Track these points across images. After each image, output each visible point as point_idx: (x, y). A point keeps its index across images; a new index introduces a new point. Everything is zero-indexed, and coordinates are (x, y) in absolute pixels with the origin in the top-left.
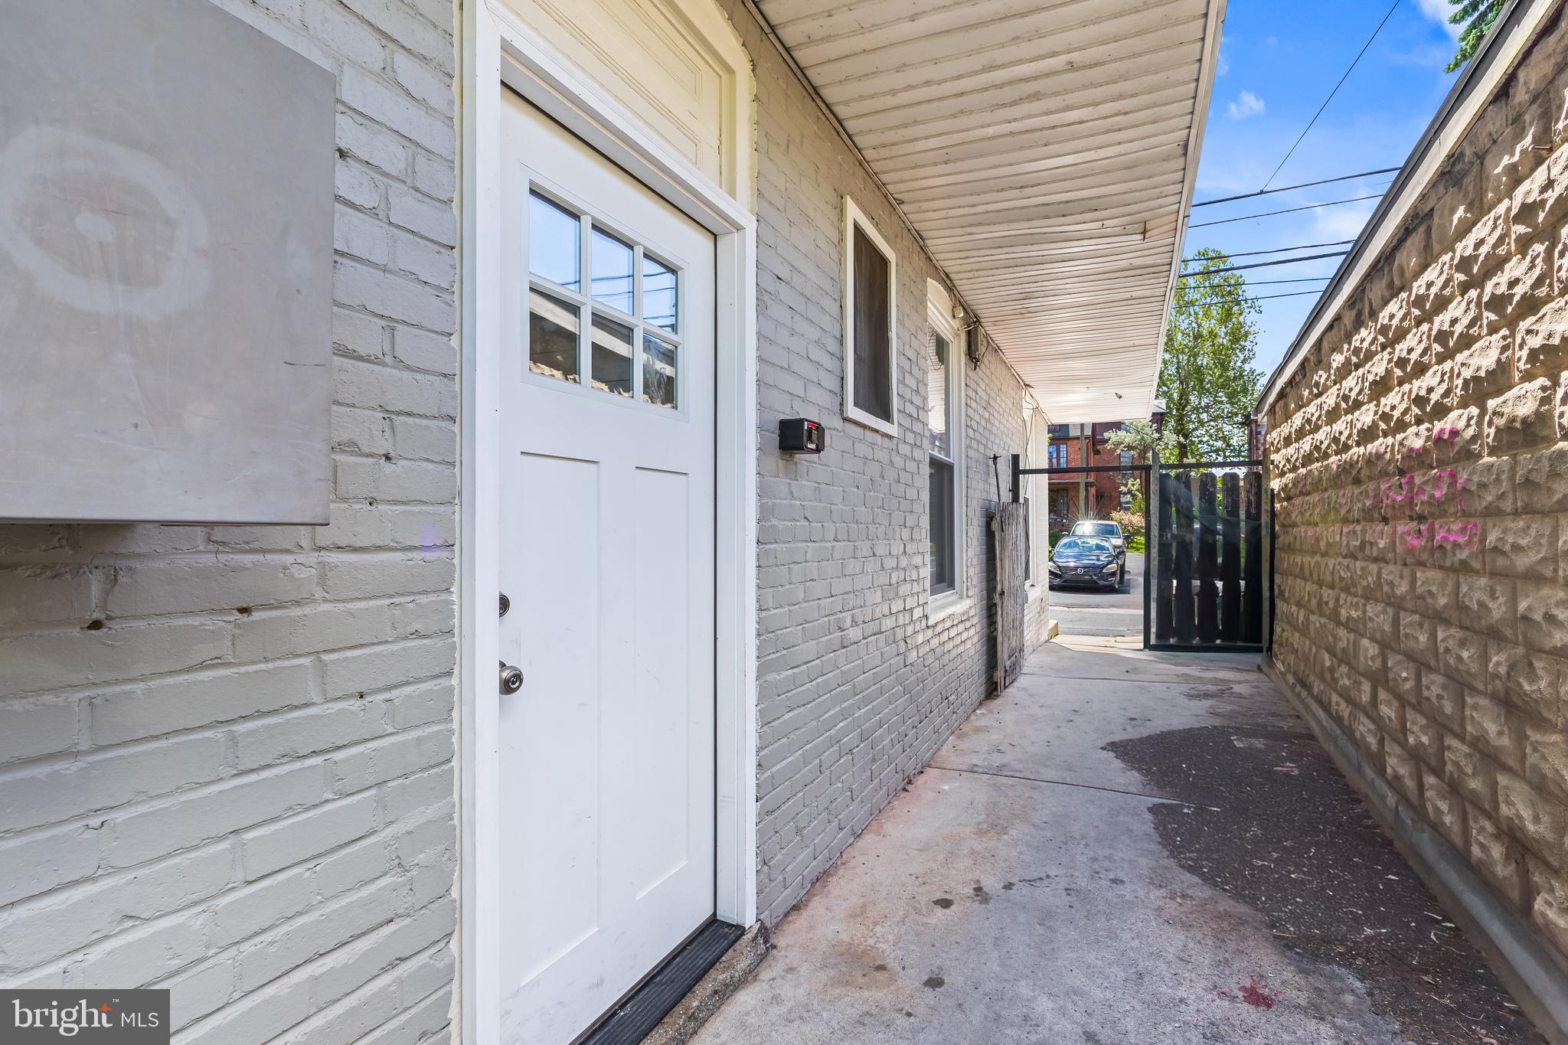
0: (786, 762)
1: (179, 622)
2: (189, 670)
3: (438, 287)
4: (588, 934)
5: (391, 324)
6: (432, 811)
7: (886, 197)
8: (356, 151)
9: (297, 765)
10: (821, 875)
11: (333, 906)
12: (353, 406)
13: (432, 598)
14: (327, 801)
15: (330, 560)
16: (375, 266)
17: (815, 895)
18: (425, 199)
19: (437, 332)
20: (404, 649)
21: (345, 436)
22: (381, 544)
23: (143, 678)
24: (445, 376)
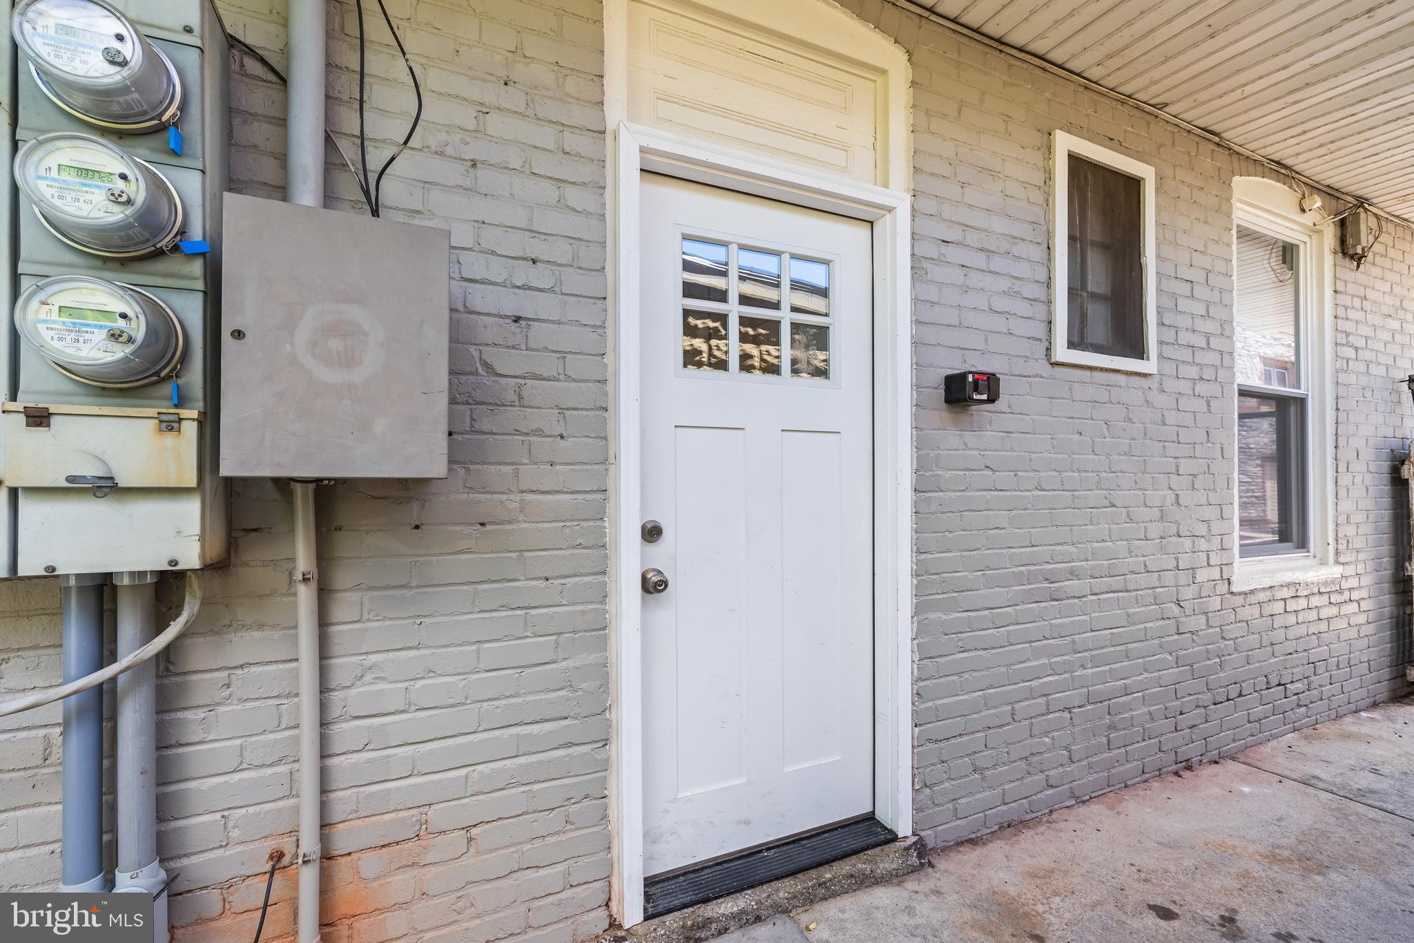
0: (956, 698)
1: (452, 528)
2: (456, 553)
3: (594, 326)
4: (736, 782)
5: (563, 355)
6: (593, 658)
7: (1138, 108)
8: (541, 257)
9: (510, 613)
10: (1014, 823)
11: (531, 698)
12: (540, 408)
13: (591, 523)
14: (527, 637)
15: (528, 498)
16: (553, 322)
17: (999, 839)
18: (586, 272)
19: (593, 355)
20: (572, 554)
21: (535, 426)
22: (557, 489)
23: (436, 555)
24: (599, 381)
